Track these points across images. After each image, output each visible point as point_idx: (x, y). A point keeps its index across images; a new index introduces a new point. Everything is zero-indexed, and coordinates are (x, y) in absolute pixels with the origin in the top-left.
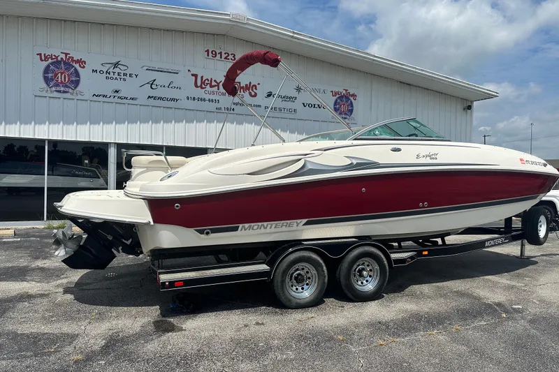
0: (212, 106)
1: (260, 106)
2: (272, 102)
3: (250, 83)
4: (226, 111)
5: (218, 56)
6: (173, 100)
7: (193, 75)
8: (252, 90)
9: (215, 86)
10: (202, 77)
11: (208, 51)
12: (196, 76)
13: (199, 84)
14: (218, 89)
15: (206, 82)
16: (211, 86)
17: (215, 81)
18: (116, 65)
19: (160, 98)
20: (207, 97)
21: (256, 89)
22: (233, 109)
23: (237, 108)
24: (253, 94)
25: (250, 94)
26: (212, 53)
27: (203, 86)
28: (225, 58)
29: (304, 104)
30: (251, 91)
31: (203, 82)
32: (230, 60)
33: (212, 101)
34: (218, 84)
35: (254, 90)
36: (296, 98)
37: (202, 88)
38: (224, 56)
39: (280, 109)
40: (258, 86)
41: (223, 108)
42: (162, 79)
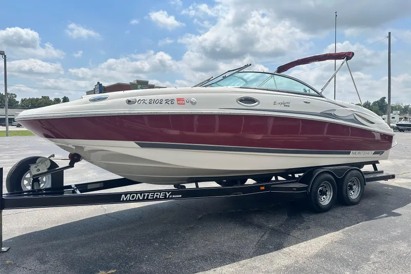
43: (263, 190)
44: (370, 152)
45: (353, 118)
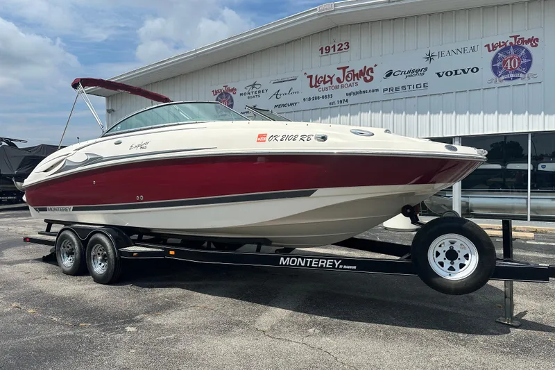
0: (325, 102)
1: (377, 90)
2: (392, 82)
3: (365, 67)
4: (340, 104)
5: (332, 50)
6: (292, 104)
7: (308, 77)
8: (368, 75)
9: (328, 81)
10: (316, 76)
11: (322, 49)
12: (310, 77)
13: (313, 84)
14: (331, 84)
15: (321, 79)
16: (325, 83)
17: (329, 76)
18: (253, 86)
19: (284, 105)
20: (321, 94)
21: (372, 72)
22: (347, 101)
23: (352, 99)
24: (368, 78)
25: (366, 80)
26: (326, 50)
27: (318, 85)
28: (339, 50)
29: (438, 74)
30: (366, 76)
31: (317, 81)
32: (344, 50)
33: (326, 97)
34: (331, 78)
35: (370, 74)
36: (426, 69)
37: (316, 86)
38: (337, 48)
39: (404, 88)
40: (374, 68)
41: (336, 102)
42: (284, 87)
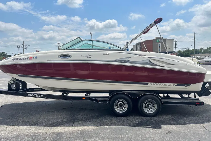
43: (84, 99)
44: (172, 84)
45: (148, 61)
